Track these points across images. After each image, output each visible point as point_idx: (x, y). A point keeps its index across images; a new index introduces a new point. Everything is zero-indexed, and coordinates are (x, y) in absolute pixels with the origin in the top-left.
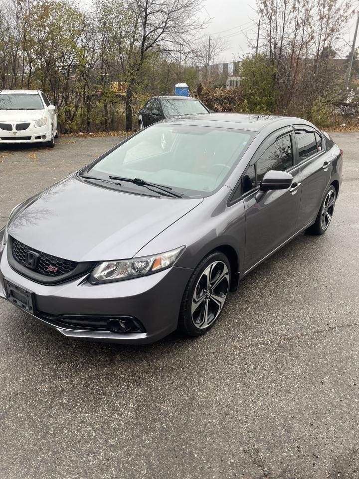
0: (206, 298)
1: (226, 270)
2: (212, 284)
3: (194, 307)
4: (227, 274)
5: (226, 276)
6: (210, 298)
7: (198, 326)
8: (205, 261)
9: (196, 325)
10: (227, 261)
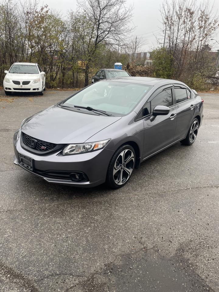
0: (122, 169)
1: (132, 155)
2: (125, 162)
3: (115, 172)
4: (133, 157)
5: (132, 158)
6: (123, 169)
7: (116, 183)
8: (121, 148)
9: (115, 182)
10: (134, 151)
